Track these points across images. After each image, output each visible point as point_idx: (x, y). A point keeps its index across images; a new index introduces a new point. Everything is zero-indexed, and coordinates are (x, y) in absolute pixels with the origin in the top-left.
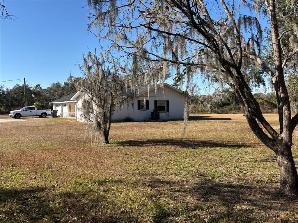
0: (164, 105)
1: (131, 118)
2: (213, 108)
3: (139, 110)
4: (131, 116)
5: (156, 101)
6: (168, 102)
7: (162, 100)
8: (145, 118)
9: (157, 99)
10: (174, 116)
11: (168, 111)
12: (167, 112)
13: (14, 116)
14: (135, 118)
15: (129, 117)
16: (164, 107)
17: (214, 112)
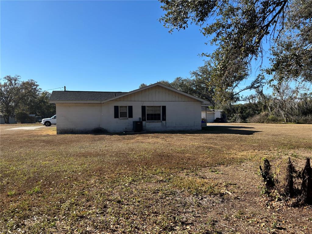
0: (157, 113)
1: (103, 129)
2: (289, 115)
3: (117, 119)
4: (104, 126)
5: (145, 106)
6: (164, 108)
7: (155, 105)
8: (126, 128)
9: (146, 104)
10: (175, 127)
11: (164, 119)
12: (164, 122)
13: (44, 124)
14: (110, 128)
15: (101, 128)
16: (159, 115)
17: (291, 121)
